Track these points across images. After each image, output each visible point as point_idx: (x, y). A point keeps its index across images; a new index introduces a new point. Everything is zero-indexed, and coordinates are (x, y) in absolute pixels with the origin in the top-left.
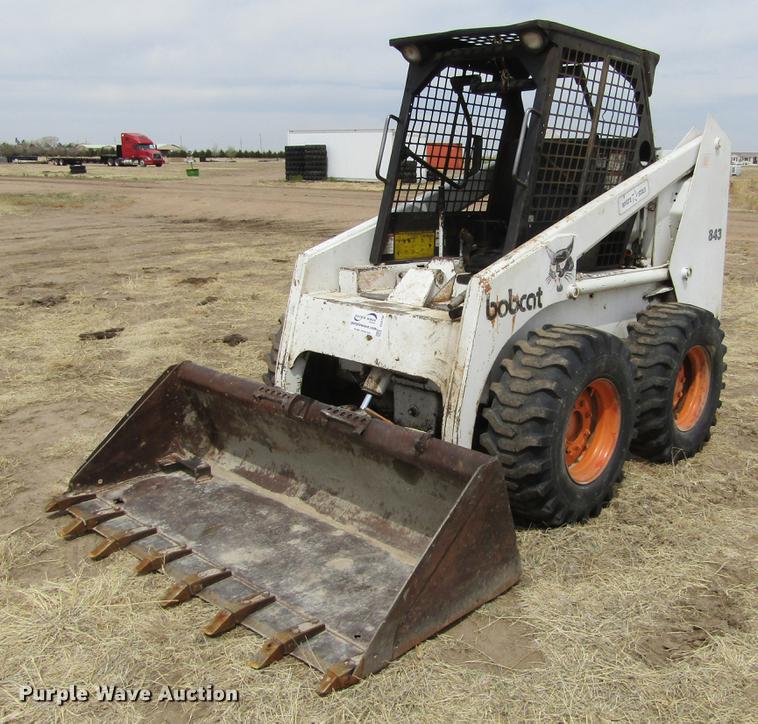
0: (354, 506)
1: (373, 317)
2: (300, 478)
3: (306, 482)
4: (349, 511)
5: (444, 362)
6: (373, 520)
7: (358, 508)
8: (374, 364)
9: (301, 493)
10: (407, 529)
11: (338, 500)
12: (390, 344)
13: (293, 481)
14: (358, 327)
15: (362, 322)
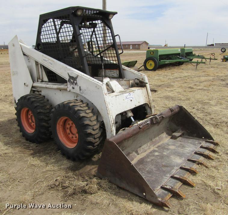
0: (146, 145)
1: (130, 95)
2: (132, 152)
3: (134, 151)
4: (147, 147)
5: (146, 97)
6: (151, 143)
7: (147, 144)
8: (135, 107)
9: (136, 154)
10: (155, 139)
11: (143, 147)
12: (136, 99)
13: (131, 154)
14: (128, 99)
15: (128, 97)
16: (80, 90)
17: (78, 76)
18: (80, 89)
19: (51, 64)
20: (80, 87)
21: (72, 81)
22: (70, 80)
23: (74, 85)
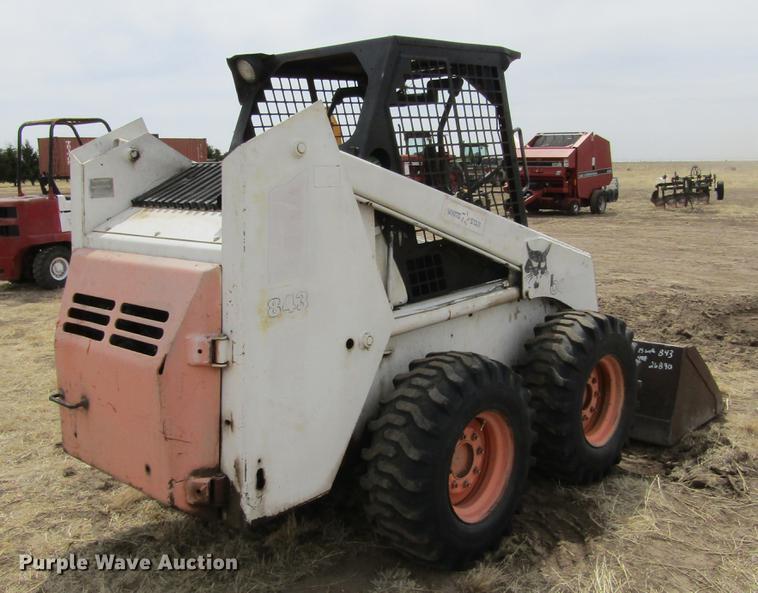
16: (551, 285)
17: (550, 246)
18: (552, 281)
19: (477, 224)
20: (552, 276)
21: (535, 264)
22: (531, 265)
23: (540, 274)
